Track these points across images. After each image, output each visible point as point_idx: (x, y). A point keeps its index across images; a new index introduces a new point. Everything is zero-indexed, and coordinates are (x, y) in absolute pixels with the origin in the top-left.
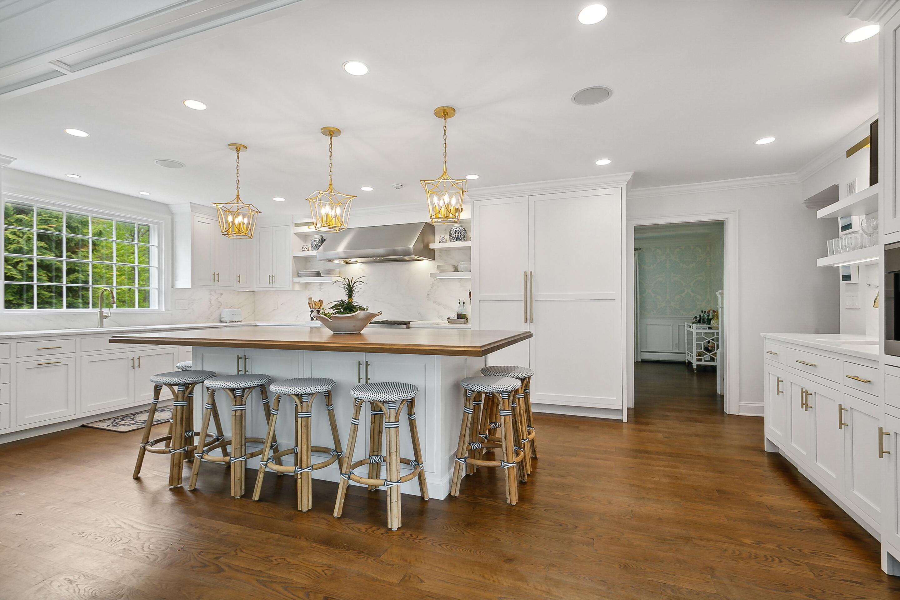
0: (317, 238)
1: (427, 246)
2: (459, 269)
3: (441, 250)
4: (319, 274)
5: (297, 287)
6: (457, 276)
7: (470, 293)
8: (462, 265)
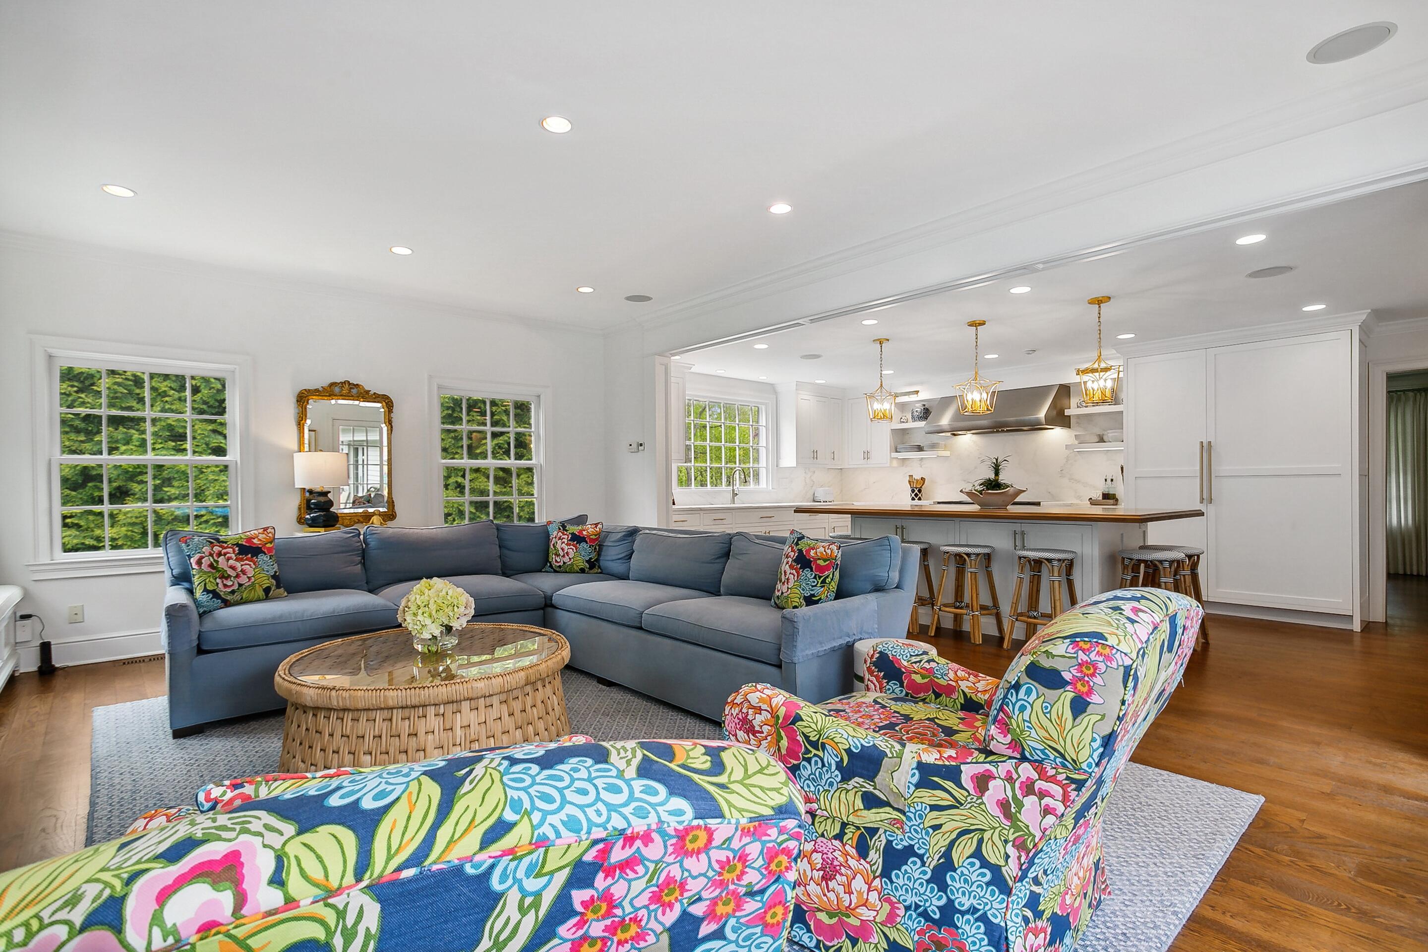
0: (919, 408)
1: (1061, 413)
2: (1105, 438)
3: (1079, 416)
4: (920, 449)
5: (895, 463)
6: (1103, 447)
7: (1122, 468)
8: (1110, 434)
